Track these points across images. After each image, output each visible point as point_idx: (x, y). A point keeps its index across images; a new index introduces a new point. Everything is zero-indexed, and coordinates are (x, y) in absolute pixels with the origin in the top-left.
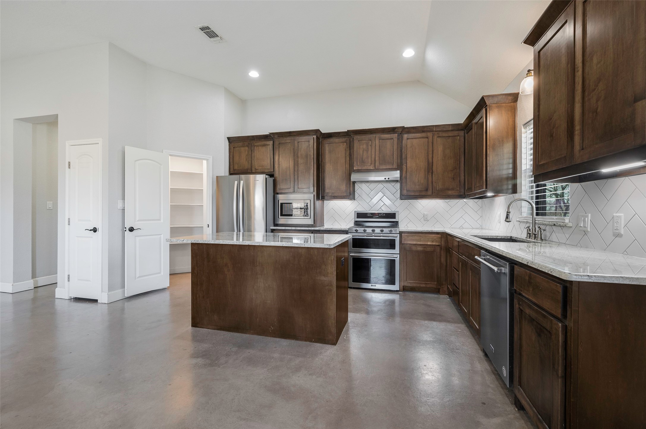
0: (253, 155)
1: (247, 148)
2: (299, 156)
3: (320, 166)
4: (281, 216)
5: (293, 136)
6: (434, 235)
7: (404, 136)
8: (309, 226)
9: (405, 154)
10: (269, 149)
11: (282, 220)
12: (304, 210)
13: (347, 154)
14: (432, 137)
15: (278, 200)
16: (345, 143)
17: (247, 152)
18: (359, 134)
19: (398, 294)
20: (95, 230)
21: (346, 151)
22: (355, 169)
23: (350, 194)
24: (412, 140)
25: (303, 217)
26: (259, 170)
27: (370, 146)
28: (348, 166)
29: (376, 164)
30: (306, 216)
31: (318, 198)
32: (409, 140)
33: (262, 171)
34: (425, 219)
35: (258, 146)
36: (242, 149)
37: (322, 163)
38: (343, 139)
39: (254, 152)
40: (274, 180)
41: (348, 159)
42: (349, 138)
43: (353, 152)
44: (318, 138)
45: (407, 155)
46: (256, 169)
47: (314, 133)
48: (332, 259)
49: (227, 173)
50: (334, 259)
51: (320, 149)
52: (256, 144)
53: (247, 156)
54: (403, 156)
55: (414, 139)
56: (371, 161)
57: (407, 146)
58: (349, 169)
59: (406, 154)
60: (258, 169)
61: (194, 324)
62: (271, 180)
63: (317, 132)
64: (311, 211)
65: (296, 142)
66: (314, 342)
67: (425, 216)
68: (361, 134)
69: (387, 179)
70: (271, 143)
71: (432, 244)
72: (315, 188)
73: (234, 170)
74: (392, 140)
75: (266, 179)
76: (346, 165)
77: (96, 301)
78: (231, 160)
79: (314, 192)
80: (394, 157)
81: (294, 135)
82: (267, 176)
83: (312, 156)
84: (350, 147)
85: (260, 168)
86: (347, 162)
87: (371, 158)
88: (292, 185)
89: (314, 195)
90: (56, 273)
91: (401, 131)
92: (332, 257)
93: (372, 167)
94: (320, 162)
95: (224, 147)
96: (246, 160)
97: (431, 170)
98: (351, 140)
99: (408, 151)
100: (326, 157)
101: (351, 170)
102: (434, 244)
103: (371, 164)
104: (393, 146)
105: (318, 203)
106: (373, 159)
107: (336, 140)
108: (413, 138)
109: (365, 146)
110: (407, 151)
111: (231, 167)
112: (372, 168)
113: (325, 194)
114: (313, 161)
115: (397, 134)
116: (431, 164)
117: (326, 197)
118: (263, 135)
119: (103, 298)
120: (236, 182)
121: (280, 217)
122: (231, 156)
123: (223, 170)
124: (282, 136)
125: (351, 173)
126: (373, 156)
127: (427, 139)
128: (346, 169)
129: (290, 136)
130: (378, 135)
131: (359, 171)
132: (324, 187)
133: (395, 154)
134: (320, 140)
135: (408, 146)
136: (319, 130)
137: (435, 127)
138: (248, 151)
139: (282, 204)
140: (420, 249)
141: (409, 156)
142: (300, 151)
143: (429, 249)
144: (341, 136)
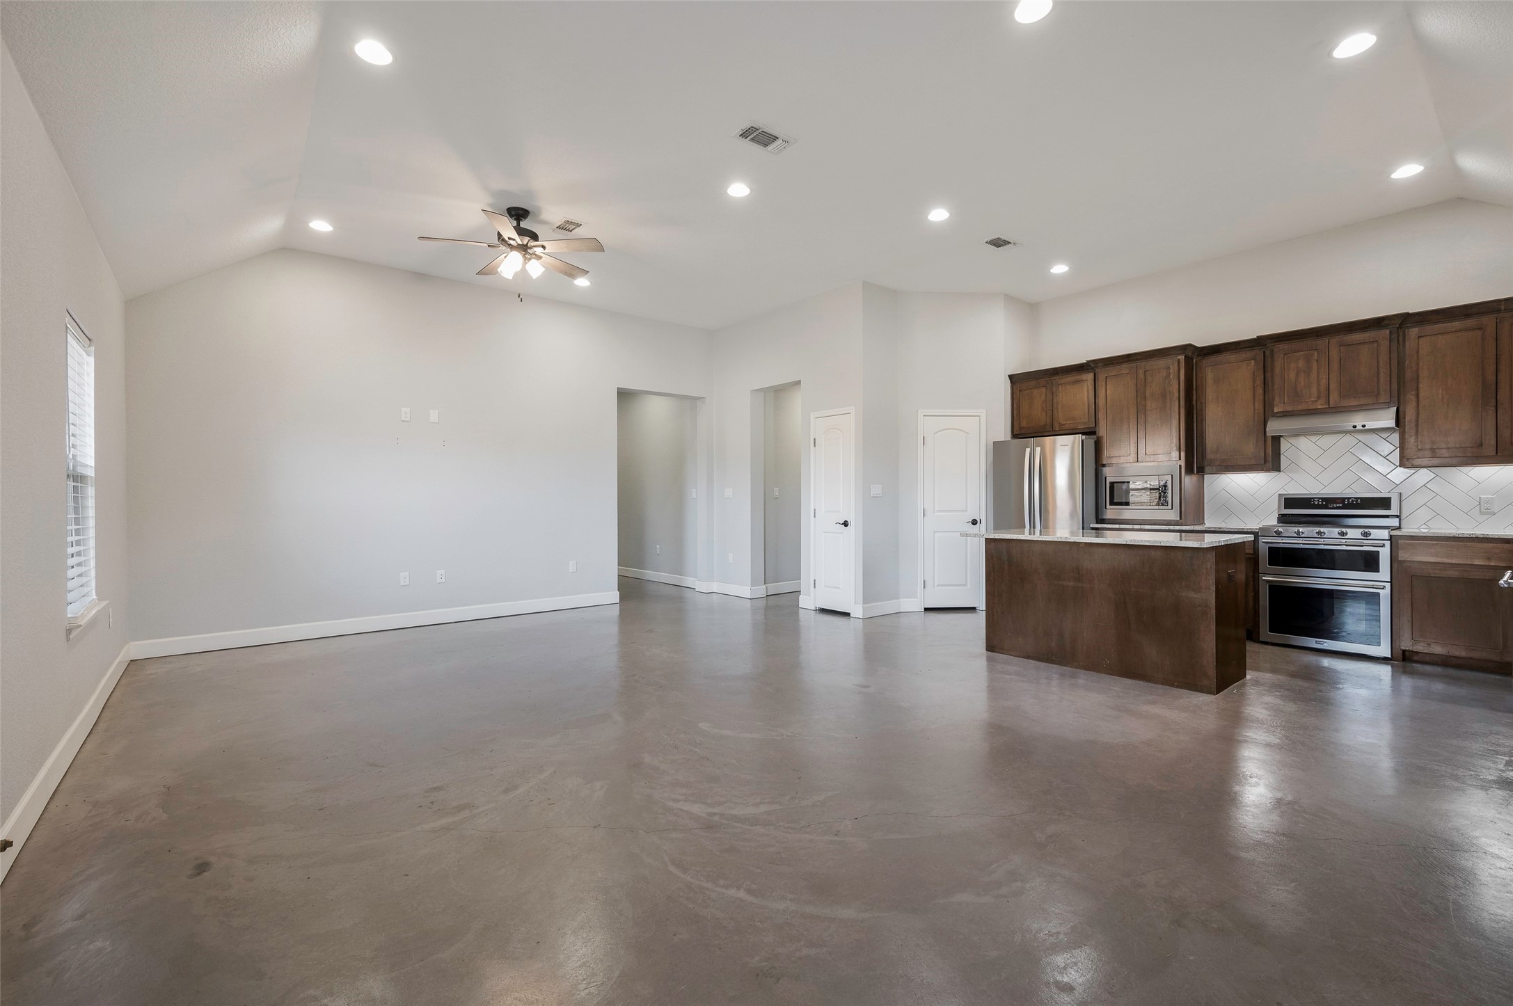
0: (1055, 401)
1: (1045, 390)
2: (1147, 396)
3: (1193, 409)
4: (1111, 504)
5: (1135, 360)
6: (1491, 545)
7: (1408, 331)
8: (1169, 523)
9: (1414, 369)
10: (1086, 388)
11: (1111, 512)
12: (1160, 493)
13: (1258, 382)
14: (1495, 325)
15: (1106, 478)
16: (1253, 361)
17: (1043, 397)
18: (1288, 340)
19: (1387, 664)
20: (846, 524)
21: (1254, 376)
22: (1276, 410)
23: (1265, 462)
24: (1433, 338)
25: (1157, 507)
26: (1068, 426)
27: (1315, 363)
28: (1259, 406)
29: (1330, 397)
30: (1163, 505)
31: (1189, 470)
32: (1423, 338)
33: (1072, 428)
34: (1483, 510)
35: (1065, 384)
36: (1036, 391)
37: (1198, 403)
38: (1249, 354)
39: (1057, 395)
40: (1095, 441)
41: (1260, 391)
42: (1262, 351)
43: (1272, 377)
44: (1188, 360)
45: (1420, 372)
46: (1061, 425)
47: (1179, 352)
48: (1209, 567)
49: (1009, 437)
50: (1211, 567)
51: (1192, 377)
52: (1062, 381)
53: (1043, 403)
54: (1409, 374)
55: (1440, 336)
56: (1319, 391)
57: (1418, 352)
58: (1262, 411)
59: (1417, 371)
60: (1064, 424)
61: (991, 647)
62: (1090, 441)
63: (1185, 349)
64: (1173, 496)
65: (1141, 372)
66: (1177, 687)
67: (1482, 503)
68: (1292, 339)
69: (1359, 427)
70: (1091, 376)
71: (1487, 563)
72: (1183, 454)
73: (1021, 428)
74: (1376, 345)
75: (1082, 441)
76: (1256, 404)
77: (848, 615)
78: (1015, 412)
79: (1180, 459)
80: (1382, 380)
81: (1138, 360)
82: (1084, 437)
83: (1176, 395)
84: (1266, 369)
85: (1068, 422)
86: (1256, 398)
87: (1319, 384)
88: (1133, 449)
89: (1180, 466)
90: (799, 579)
91: (1400, 321)
92: (1209, 563)
93: (1321, 405)
94: (1194, 403)
95: (1005, 389)
96: (1043, 409)
97: (1494, 401)
98: (1268, 353)
99: (1421, 364)
100: (1207, 392)
101: (1267, 414)
102: (1493, 564)
103: (1319, 397)
104: (1378, 358)
105: (1189, 481)
106: (1323, 388)
107: (1232, 357)
108: (1437, 333)
109: (1301, 363)
110: (1418, 364)
111: (1015, 423)
112: (1320, 407)
113: (1206, 463)
114: (1178, 404)
115: (1388, 332)
116: (1494, 387)
117: (1207, 469)
118: (1075, 365)
119: (857, 611)
120: (1028, 450)
121: (1108, 506)
122: (1015, 406)
123: (1002, 431)
124: (1112, 364)
125: (1267, 416)
126: (1324, 382)
127: (1479, 333)
128: (1256, 411)
129: (1130, 361)
130: (1334, 340)
131: (1285, 415)
132: (1203, 449)
133: (1382, 375)
134: (1193, 361)
135: (1421, 352)
136: (1190, 345)
137: (1503, 303)
138: (1046, 394)
139: (1112, 484)
140: (1453, 573)
141: (1424, 373)
142: (1150, 387)
143: (1477, 575)
144: (1242, 348)
